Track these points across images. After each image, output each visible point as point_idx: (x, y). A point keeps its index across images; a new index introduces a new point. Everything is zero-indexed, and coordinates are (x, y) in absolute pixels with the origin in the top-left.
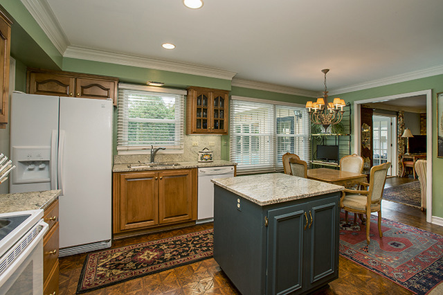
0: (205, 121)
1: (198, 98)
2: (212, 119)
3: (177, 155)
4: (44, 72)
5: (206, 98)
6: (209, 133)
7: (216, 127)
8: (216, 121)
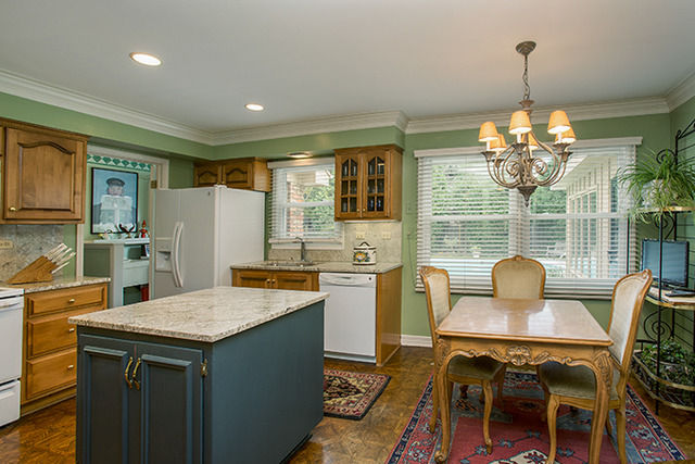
0: (354, 200)
1: (344, 165)
2: (365, 194)
3: (335, 251)
4: (202, 165)
5: (355, 164)
6: (359, 219)
7: (371, 209)
8: (370, 198)
